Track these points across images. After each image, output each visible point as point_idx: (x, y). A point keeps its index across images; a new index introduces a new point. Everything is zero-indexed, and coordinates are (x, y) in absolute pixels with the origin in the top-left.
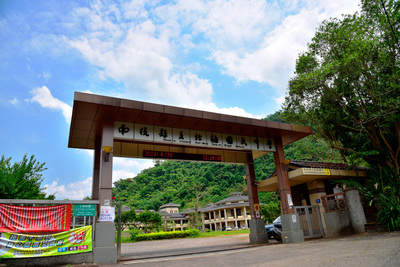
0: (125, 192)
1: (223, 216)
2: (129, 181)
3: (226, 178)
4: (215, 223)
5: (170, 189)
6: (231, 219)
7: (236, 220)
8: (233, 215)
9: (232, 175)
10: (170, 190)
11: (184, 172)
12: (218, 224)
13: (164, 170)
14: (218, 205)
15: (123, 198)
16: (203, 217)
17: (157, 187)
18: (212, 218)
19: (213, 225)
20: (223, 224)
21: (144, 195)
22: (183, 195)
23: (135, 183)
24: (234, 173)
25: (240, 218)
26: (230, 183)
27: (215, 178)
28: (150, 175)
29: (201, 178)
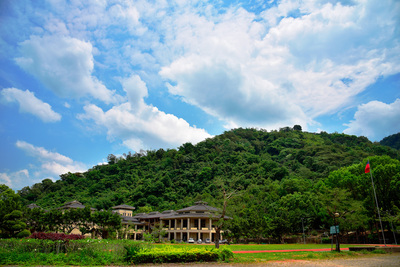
0: (72, 187)
1: (185, 225)
2: (78, 175)
3: (184, 186)
4: (175, 232)
5: (123, 189)
6: (194, 229)
7: (199, 232)
8: (196, 226)
9: (191, 184)
10: (124, 191)
11: (139, 174)
12: (178, 234)
13: (119, 169)
14: (181, 213)
15: (70, 193)
16: (161, 224)
17: (108, 186)
18: (173, 226)
19: (172, 234)
20: (185, 234)
21: (93, 193)
22: (136, 198)
23: (85, 178)
24: (192, 181)
25: (204, 230)
26: (188, 191)
27: (172, 184)
28: (102, 172)
29: (158, 182)
